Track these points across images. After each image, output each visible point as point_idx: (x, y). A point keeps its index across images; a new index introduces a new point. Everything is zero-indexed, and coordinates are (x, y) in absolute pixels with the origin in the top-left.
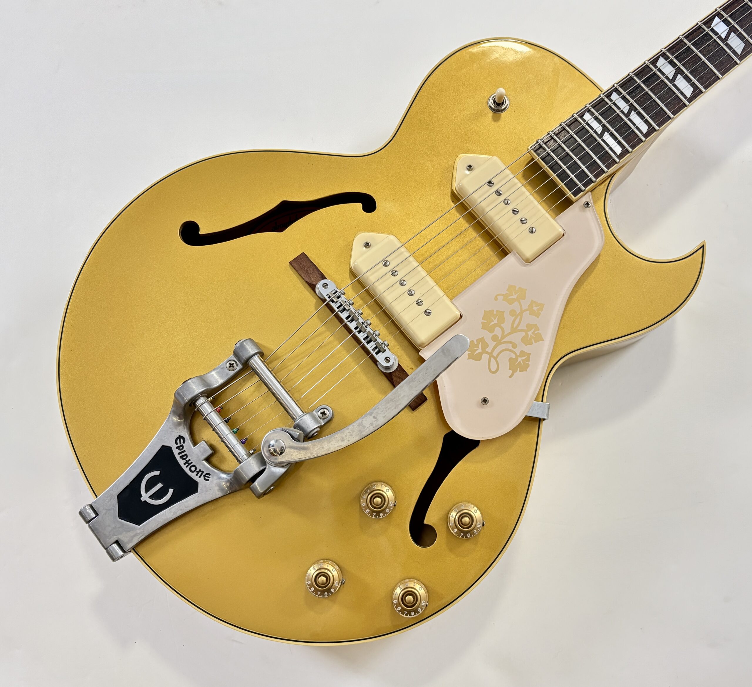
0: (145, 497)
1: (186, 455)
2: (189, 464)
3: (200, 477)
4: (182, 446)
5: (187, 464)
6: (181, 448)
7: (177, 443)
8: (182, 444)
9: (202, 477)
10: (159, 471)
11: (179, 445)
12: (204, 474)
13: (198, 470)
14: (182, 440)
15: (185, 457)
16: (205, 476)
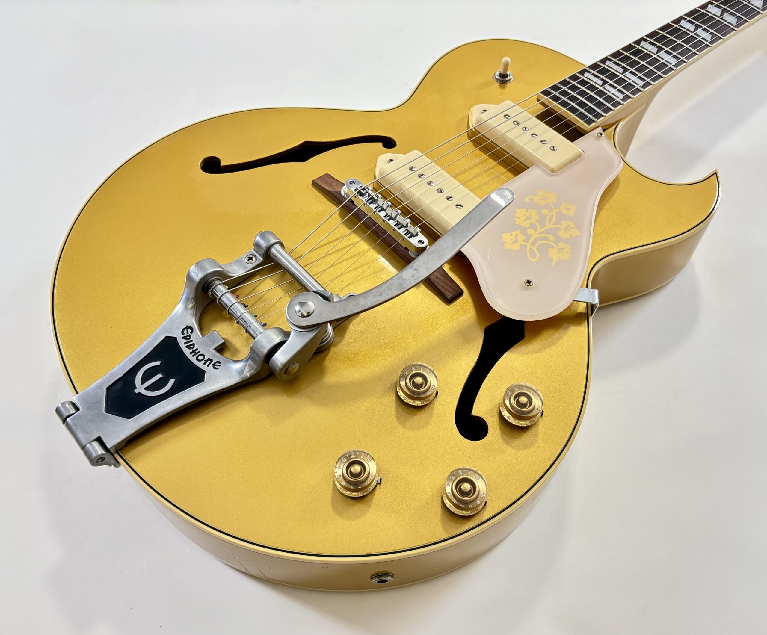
0: (140, 388)
1: (193, 345)
2: (196, 354)
3: (208, 366)
4: (190, 336)
5: (194, 354)
6: (188, 338)
7: (183, 333)
8: (189, 333)
9: (211, 366)
10: (160, 361)
11: (186, 335)
12: (213, 363)
13: (206, 358)
14: (189, 331)
15: (192, 347)
16: (214, 365)
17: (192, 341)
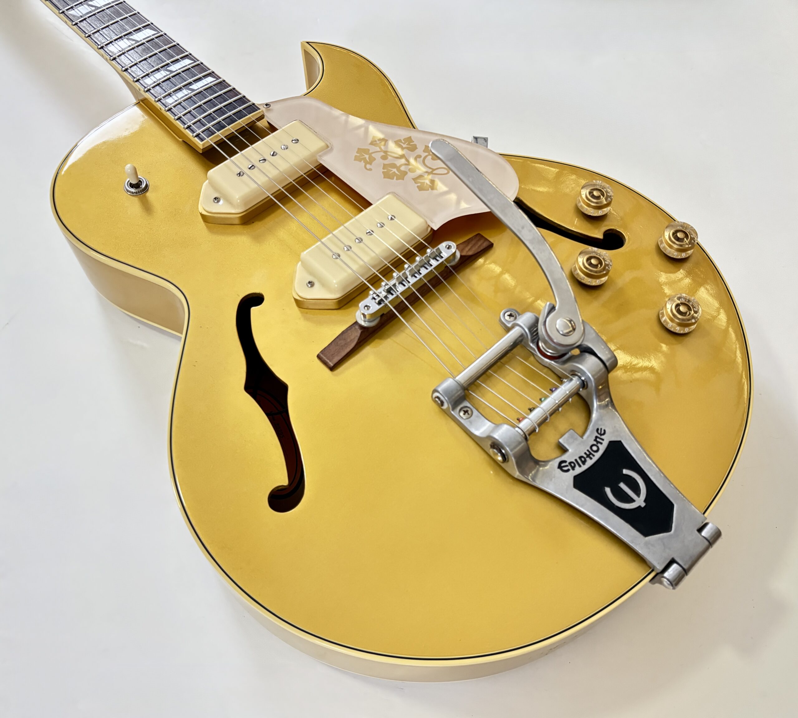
0: (640, 501)
2: (591, 453)
3: (603, 440)
4: (570, 463)
5: (591, 456)
7: (568, 470)
8: (567, 464)
10: (605, 488)
12: (599, 436)
13: (595, 443)
14: (563, 465)
15: (583, 459)
17: (576, 460)
